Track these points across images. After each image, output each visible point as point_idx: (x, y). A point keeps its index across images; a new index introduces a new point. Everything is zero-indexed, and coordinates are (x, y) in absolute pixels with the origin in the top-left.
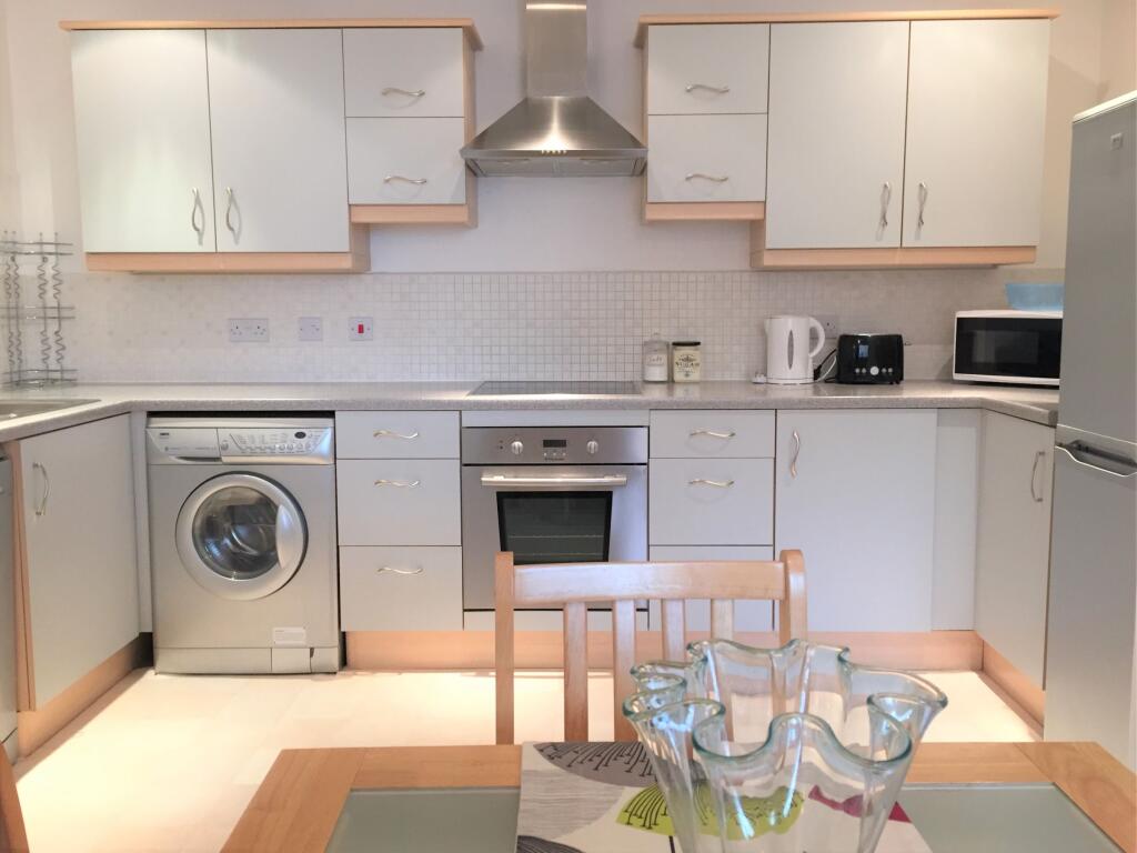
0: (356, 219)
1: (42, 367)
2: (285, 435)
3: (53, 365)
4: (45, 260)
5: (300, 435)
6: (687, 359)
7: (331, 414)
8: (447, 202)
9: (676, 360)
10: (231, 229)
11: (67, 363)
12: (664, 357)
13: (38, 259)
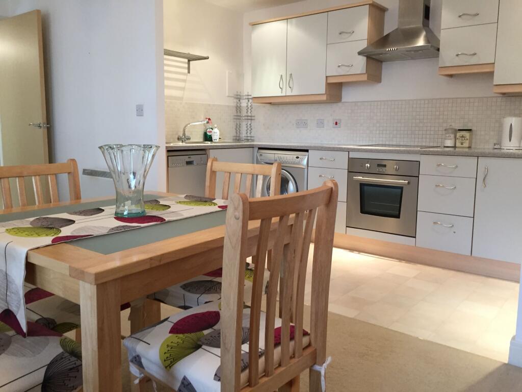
0: (329, 82)
1: (246, 135)
2: (293, 157)
3: (249, 135)
4: (249, 101)
5: (297, 158)
6: (463, 137)
7: (307, 151)
8: (359, 73)
9: (457, 137)
10: (290, 88)
11: (252, 135)
12: (452, 136)
13: (247, 100)
